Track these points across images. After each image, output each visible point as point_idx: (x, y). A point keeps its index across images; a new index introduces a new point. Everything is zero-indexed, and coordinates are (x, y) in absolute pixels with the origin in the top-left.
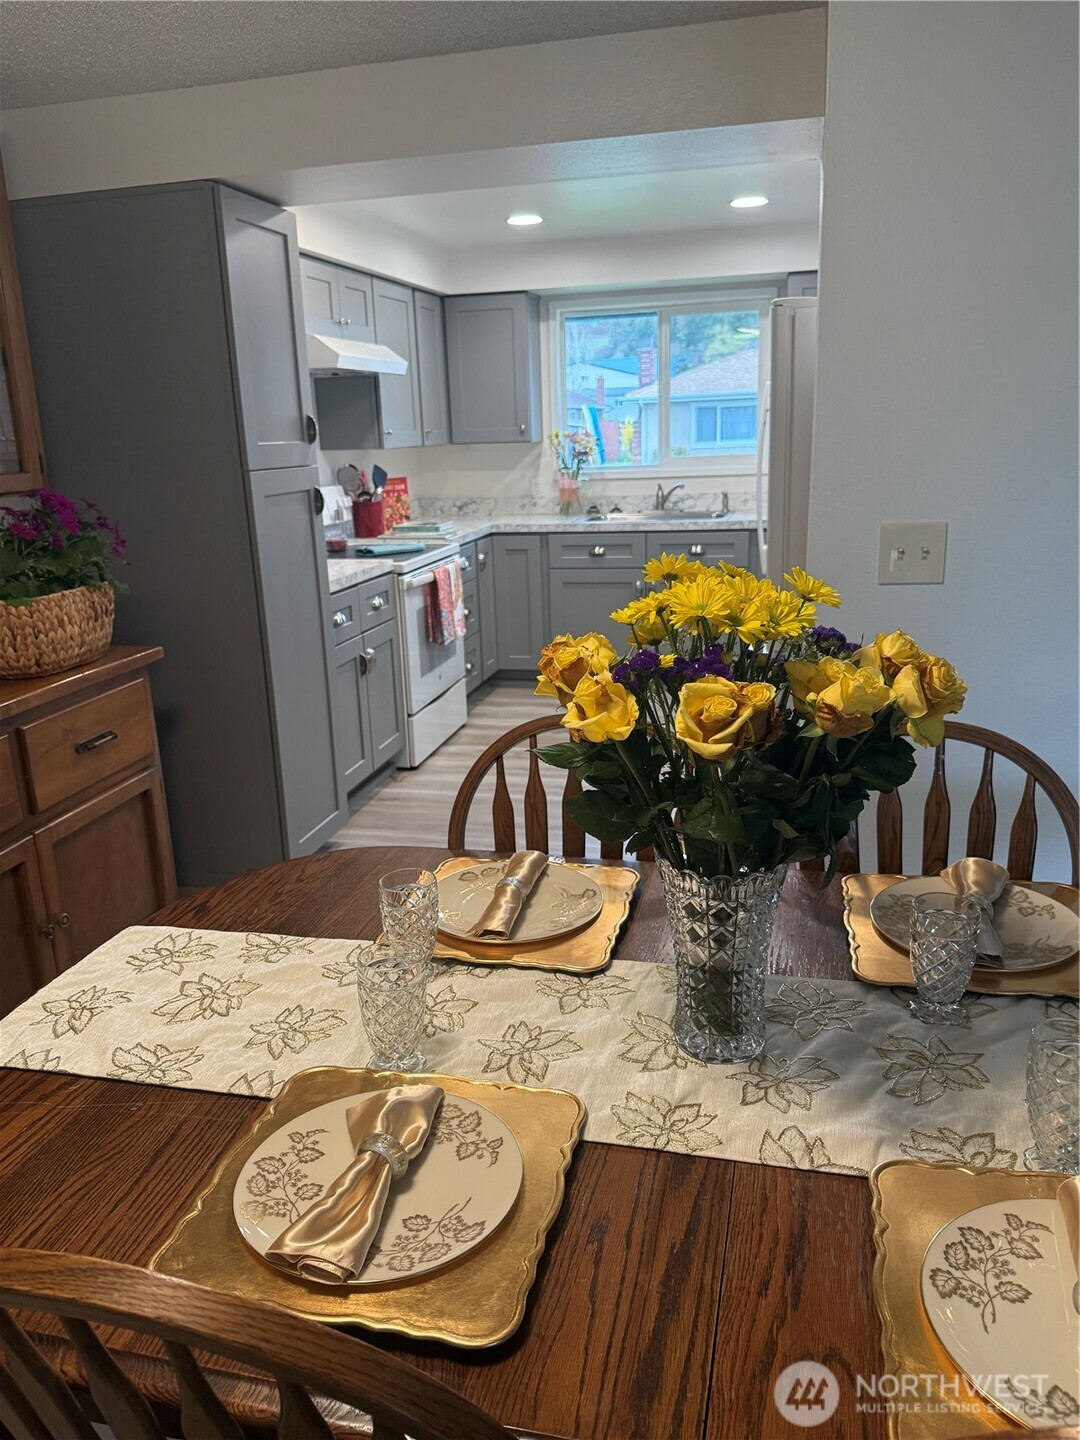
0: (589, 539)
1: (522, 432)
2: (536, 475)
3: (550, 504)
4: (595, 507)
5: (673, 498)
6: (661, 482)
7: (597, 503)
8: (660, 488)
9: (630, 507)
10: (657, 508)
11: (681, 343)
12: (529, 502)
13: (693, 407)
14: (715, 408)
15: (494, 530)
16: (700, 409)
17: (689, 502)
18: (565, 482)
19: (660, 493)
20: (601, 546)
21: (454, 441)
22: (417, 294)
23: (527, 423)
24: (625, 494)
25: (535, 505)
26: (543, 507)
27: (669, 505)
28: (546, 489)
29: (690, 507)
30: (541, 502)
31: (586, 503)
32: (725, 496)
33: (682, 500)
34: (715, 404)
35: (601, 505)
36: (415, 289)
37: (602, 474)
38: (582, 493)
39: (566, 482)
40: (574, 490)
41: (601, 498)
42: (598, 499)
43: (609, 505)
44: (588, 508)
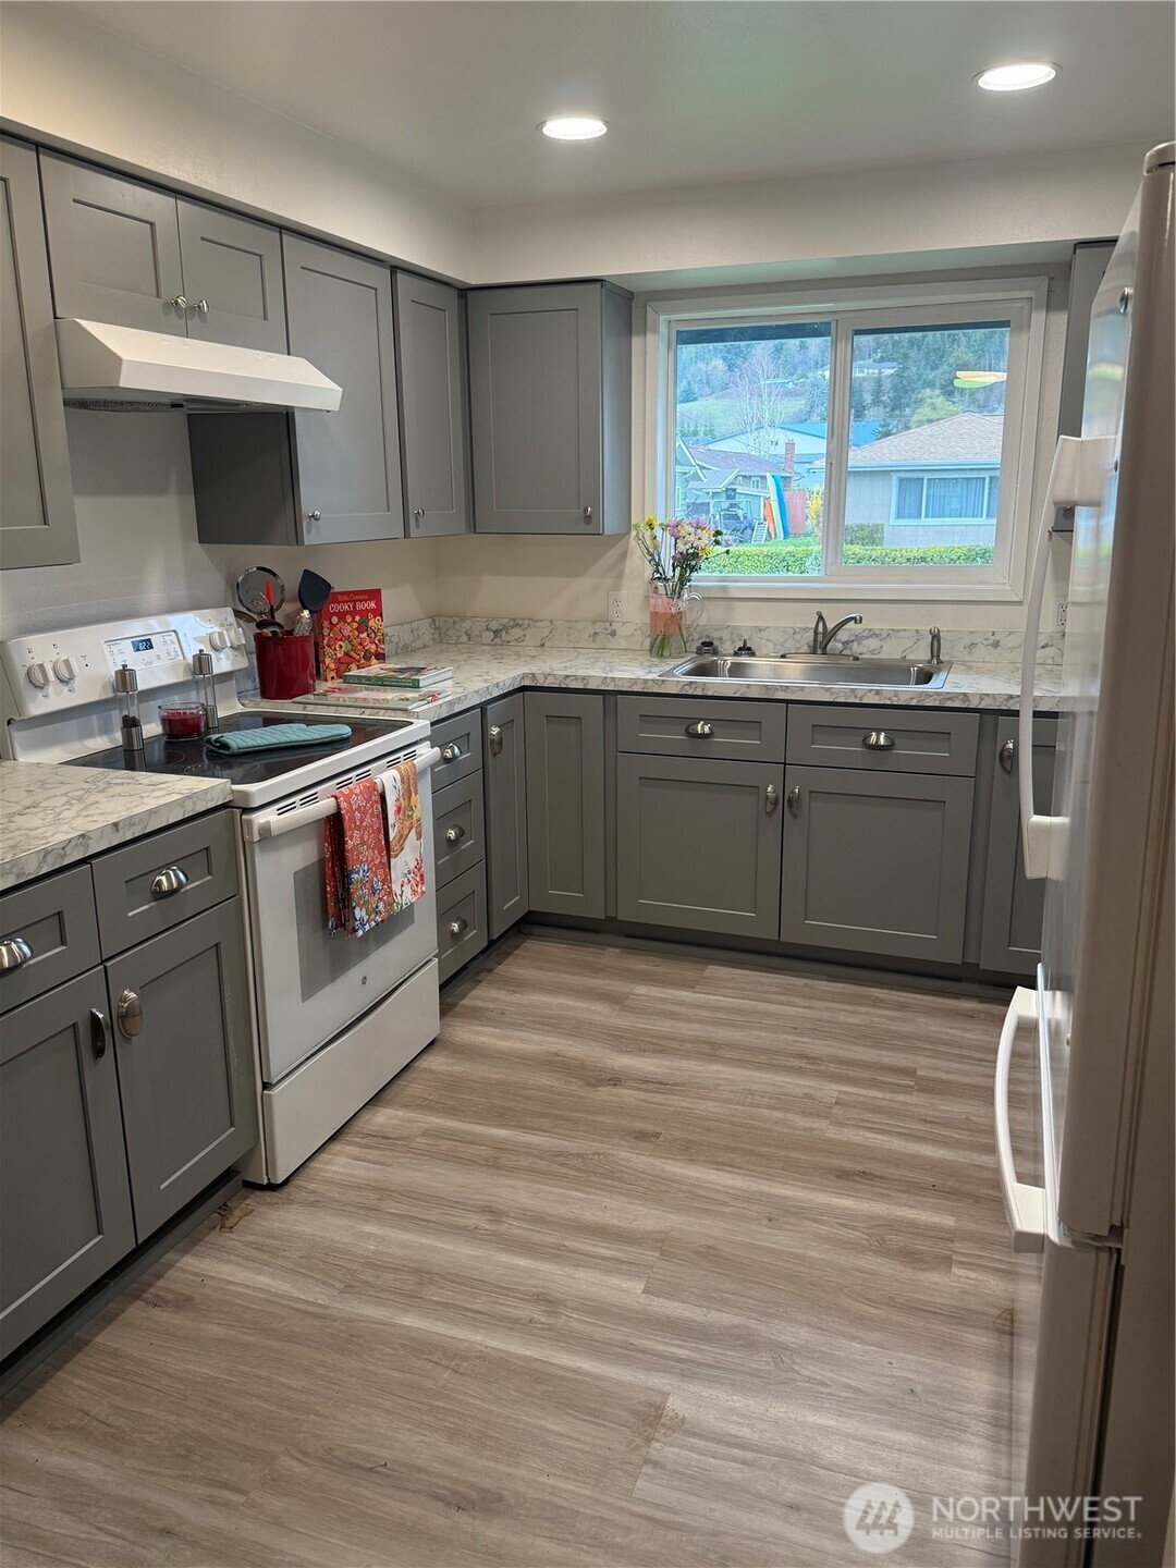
0: (685, 709)
1: (588, 519)
2: (617, 587)
3: (638, 633)
4: (710, 644)
5: (842, 635)
6: (824, 608)
7: (716, 635)
8: (821, 618)
9: (770, 645)
10: (814, 652)
11: (885, 407)
12: (605, 627)
13: (895, 478)
14: (923, 479)
15: (527, 683)
16: (901, 480)
17: (872, 644)
18: (659, 602)
19: (821, 629)
20: (706, 721)
21: (478, 531)
22: (400, 276)
23: (595, 503)
24: (762, 624)
25: (613, 634)
26: (624, 638)
27: (836, 646)
28: (632, 606)
29: (872, 652)
30: (622, 631)
31: (696, 636)
32: (936, 637)
33: (858, 638)
34: (920, 475)
35: (721, 638)
36: (396, 268)
37: (724, 588)
38: (689, 619)
39: (662, 603)
40: (673, 616)
42: (715, 630)
43: (733, 642)
44: (699, 644)
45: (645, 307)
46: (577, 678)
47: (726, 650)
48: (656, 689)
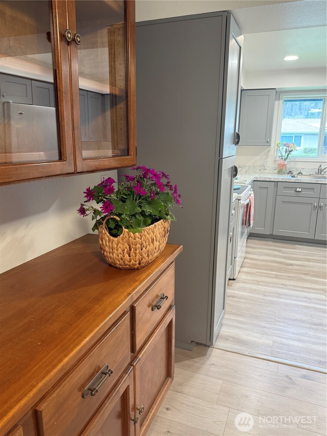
0: (295, 185)
1: (267, 142)
2: (267, 158)
3: (272, 169)
4: (291, 172)
7: (292, 170)
8: (321, 166)
9: (305, 172)
12: (263, 168)
15: (255, 179)
18: (280, 161)
20: (299, 188)
23: (270, 138)
24: (304, 167)
25: (265, 169)
26: (268, 170)
27: (323, 173)
28: (270, 164)
30: (268, 168)
35: (293, 171)
37: (295, 159)
38: (288, 166)
42: (292, 169)
43: (296, 171)
44: (288, 172)
45: (280, 95)
46: (268, 178)
47: (295, 173)
48: (288, 181)
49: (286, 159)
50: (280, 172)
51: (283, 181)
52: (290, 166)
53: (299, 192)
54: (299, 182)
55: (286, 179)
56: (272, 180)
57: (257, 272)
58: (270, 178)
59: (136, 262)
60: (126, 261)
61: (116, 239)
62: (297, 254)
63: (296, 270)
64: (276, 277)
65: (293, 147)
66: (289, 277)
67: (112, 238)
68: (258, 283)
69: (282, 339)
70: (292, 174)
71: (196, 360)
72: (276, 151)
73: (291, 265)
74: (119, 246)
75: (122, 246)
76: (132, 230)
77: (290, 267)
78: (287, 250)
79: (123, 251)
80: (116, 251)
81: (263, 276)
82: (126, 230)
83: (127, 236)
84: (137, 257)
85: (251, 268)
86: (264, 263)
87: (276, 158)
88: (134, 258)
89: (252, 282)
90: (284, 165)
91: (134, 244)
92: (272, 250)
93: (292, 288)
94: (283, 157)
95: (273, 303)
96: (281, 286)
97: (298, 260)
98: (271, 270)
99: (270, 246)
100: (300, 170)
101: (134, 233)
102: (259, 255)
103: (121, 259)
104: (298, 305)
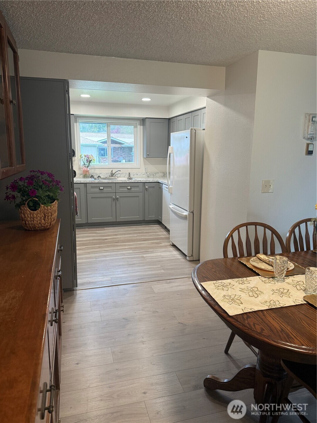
0: (98, 185)
7: (93, 175)
9: (103, 176)
18: (85, 169)
19: (112, 172)
20: (102, 187)
32: (129, 173)
37: (95, 166)
41: (94, 173)
43: (96, 175)
44: (90, 176)
45: (76, 118)
46: (79, 181)
47: (95, 177)
48: (94, 182)
49: (88, 167)
50: (85, 176)
51: (90, 182)
52: (91, 172)
53: (102, 189)
54: (101, 182)
55: (92, 181)
56: (82, 182)
57: (86, 248)
58: (80, 181)
59: (48, 224)
60: (43, 224)
61: (36, 212)
62: (107, 233)
63: (111, 241)
64: (99, 247)
65: (92, 158)
66: (108, 246)
67: (32, 211)
68: (89, 253)
69: (116, 276)
70: (94, 177)
71: (68, 298)
72: (79, 161)
73: (106, 239)
74: (38, 215)
75: (40, 216)
76: (45, 205)
77: (106, 240)
78: (100, 231)
79: (41, 218)
80: (36, 219)
81: (90, 249)
82: (42, 205)
83: (43, 209)
84: (49, 221)
85: (81, 246)
86: (88, 242)
87: (80, 166)
88: (47, 222)
89: (85, 253)
90: (88, 171)
91: (47, 213)
92: (90, 233)
93: (112, 251)
94: (86, 165)
95: (103, 261)
96: (104, 252)
97: (109, 236)
98: (95, 245)
99: (88, 231)
100: (98, 175)
101: (47, 207)
102: (82, 238)
103: (40, 223)
104: (118, 259)
